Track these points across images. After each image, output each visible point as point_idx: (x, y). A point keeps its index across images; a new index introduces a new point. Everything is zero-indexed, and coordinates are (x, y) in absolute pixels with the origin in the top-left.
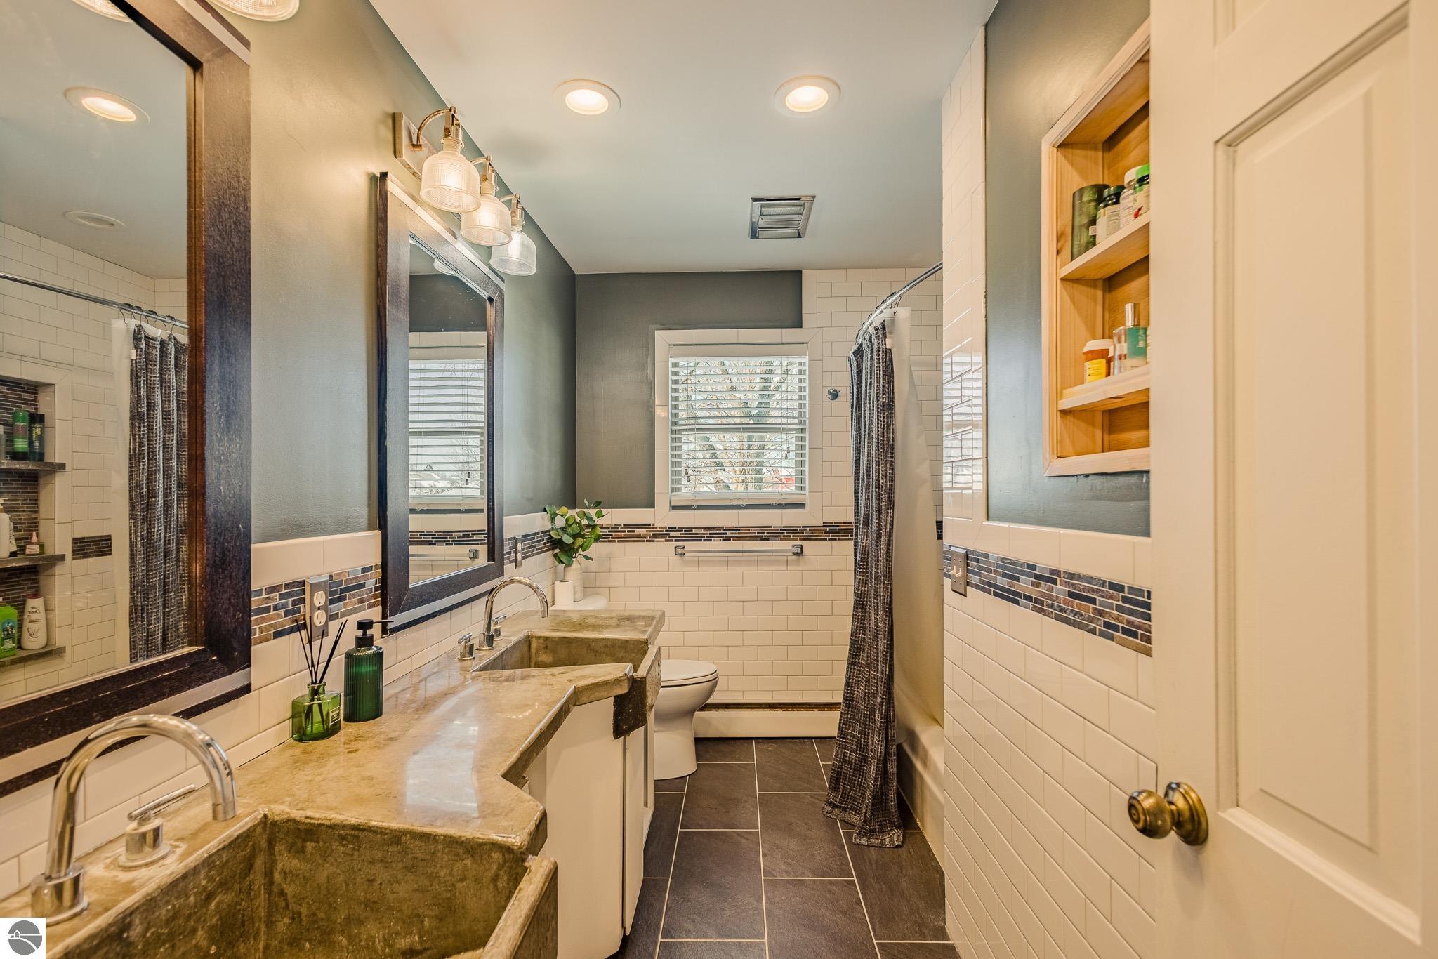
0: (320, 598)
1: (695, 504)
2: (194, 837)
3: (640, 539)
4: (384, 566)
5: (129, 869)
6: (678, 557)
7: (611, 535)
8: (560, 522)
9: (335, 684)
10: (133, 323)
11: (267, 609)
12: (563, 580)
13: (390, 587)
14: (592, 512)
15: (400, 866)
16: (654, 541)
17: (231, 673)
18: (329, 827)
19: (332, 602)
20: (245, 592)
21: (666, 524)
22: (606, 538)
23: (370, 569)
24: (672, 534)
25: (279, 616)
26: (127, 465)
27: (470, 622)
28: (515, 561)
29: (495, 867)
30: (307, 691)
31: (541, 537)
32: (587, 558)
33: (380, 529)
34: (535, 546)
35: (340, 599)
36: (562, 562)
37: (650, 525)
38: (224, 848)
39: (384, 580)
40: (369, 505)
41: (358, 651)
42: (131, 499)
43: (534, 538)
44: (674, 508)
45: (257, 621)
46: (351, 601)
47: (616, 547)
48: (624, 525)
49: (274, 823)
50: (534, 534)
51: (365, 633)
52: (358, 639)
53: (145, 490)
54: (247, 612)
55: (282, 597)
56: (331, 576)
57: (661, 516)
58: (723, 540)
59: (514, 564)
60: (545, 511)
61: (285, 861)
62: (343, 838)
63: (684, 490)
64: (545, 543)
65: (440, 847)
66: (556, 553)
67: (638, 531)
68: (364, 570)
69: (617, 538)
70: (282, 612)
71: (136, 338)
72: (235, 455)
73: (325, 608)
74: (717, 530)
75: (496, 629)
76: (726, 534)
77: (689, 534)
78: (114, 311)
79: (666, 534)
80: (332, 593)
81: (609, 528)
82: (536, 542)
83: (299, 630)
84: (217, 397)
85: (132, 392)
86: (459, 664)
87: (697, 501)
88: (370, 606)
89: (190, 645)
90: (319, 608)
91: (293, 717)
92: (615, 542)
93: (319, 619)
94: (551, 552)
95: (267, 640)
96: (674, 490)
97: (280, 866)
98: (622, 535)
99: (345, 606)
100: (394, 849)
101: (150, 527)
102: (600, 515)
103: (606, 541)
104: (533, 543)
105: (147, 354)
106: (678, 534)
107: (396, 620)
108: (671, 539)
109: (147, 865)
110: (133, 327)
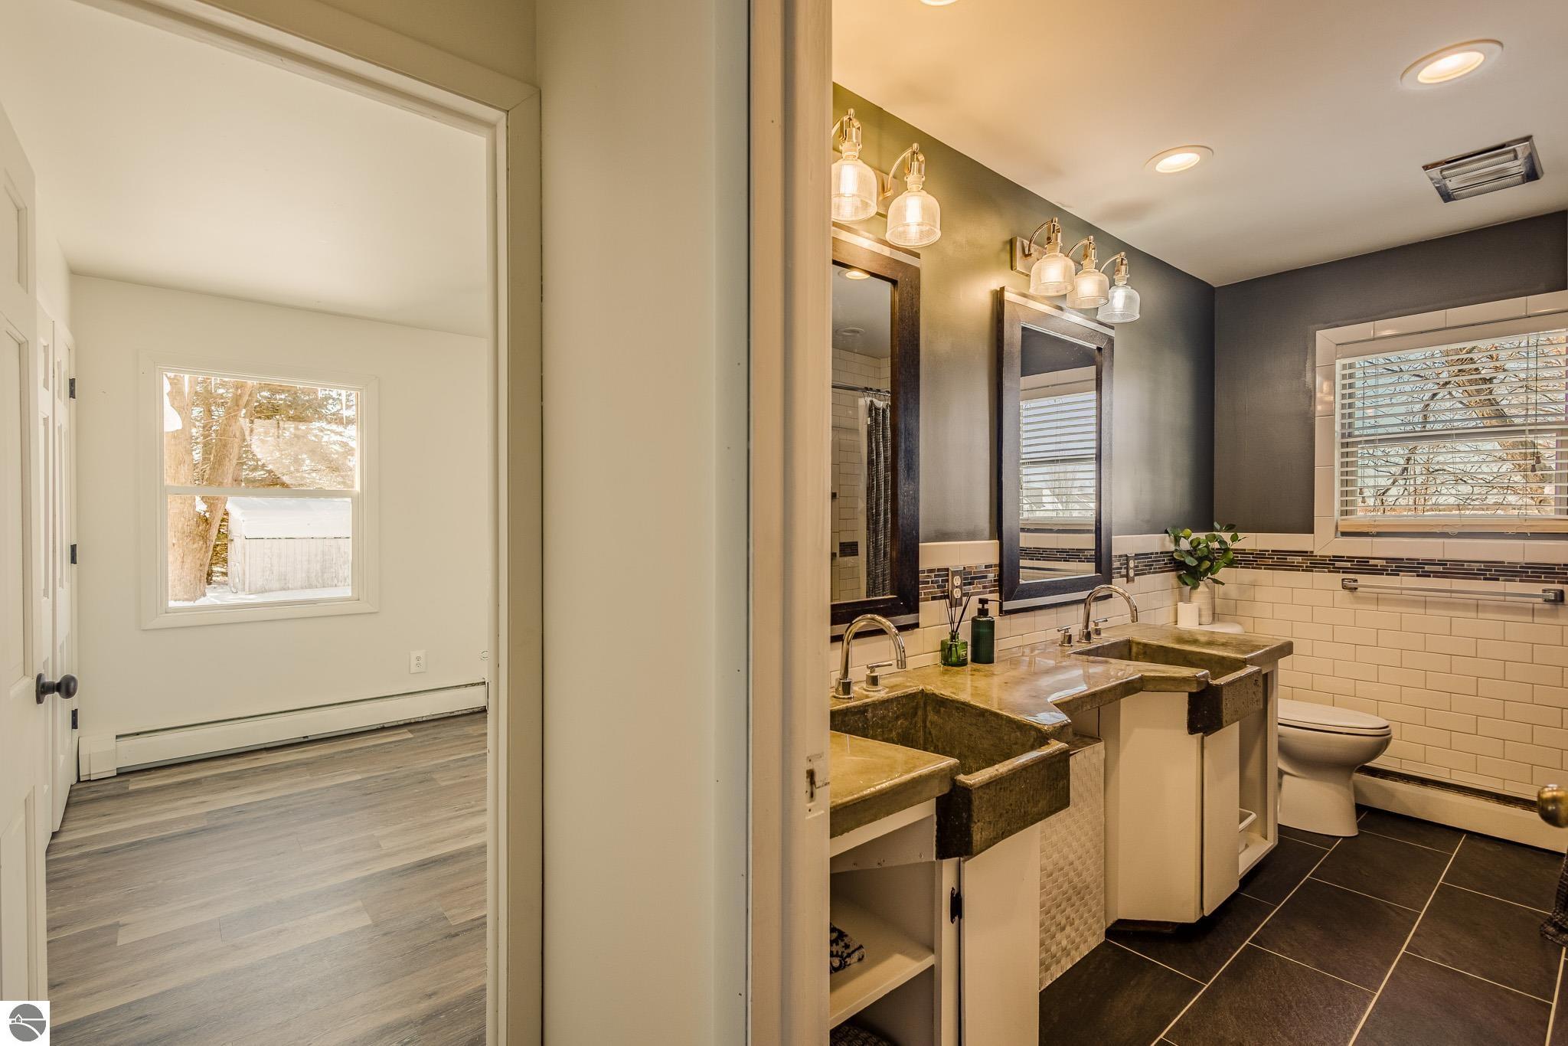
0: (957, 581)
1: (1374, 530)
2: (892, 688)
3: (1294, 568)
4: (1001, 565)
5: (868, 691)
6: (1347, 592)
7: (1256, 561)
8: (1185, 545)
9: (965, 635)
10: (868, 399)
11: (928, 582)
12: (1189, 601)
13: (1005, 582)
14: (1227, 536)
15: (984, 729)
16: (1312, 571)
17: (909, 613)
18: (951, 701)
19: (965, 585)
20: (916, 571)
21: (1330, 552)
22: (1250, 564)
23: (991, 566)
24: (1338, 564)
25: (934, 588)
26: (866, 495)
27: (1073, 620)
28: (1127, 576)
29: (1032, 740)
30: (949, 637)
31: (1159, 557)
32: (1216, 581)
33: (998, 539)
34: (1152, 565)
35: (970, 584)
36: (1187, 585)
37: (1307, 552)
38: (904, 696)
39: (1001, 575)
40: (990, 523)
41: (980, 618)
42: (867, 516)
43: (1151, 558)
44: (1344, 534)
45: (924, 588)
46: (976, 588)
47: (1263, 575)
48: (1272, 551)
49: (927, 694)
50: (1152, 554)
51: (983, 606)
52: (979, 609)
53: (874, 511)
54: (917, 582)
55: (936, 576)
56: (964, 568)
57: (1322, 542)
58: (1418, 576)
59: (1125, 579)
60: (1166, 532)
61: (932, 716)
62: (957, 708)
63: (1360, 514)
64: (1165, 564)
65: (1004, 722)
66: (1181, 575)
67: (1289, 559)
68: (986, 567)
69: (1263, 565)
70: (936, 585)
71: (870, 410)
72: (911, 492)
73: (960, 587)
74: (1408, 563)
75: (1096, 629)
76: (1424, 568)
77: (1364, 565)
78: (859, 393)
79: (1330, 564)
80: (965, 579)
81: (1252, 554)
82: (1153, 561)
83: (945, 598)
84: (903, 460)
85: (868, 446)
86: (1059, 648)
87: (1376, 526)
88: (991, 592)
89: (891, 595)
90: (957, 587)
91: (941, 650)
92: (1261, 569)
93: (957, 594)
94: (1174, 573)
95: (928, 600)
96: (1345, 513)
97: (929, 718)
98: (1270, 562)
99: (974, 588)
100: (981, 719)
101: (877, 536)
102: (1234, 539)
103: (1249, 568)
104: (1148, 563)
105: (876, 419)
106: (1349, 565)
107: (1008, 605)
108: (1337, 570)
109: (873, 691)
110: (869, 402)
